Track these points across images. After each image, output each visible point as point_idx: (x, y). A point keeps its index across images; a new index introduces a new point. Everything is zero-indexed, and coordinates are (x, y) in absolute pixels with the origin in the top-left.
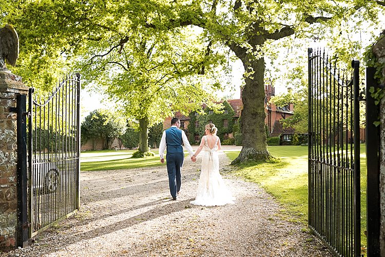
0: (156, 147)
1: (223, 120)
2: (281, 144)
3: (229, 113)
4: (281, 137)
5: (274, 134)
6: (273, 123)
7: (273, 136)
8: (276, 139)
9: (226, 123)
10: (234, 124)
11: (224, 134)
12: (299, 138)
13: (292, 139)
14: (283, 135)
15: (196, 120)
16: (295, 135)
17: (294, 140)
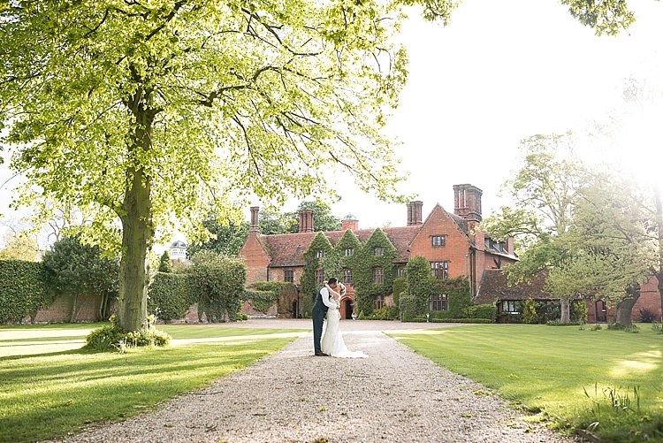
0: (227, 319)
1: (374, 268)
2: (498, 321)
3: (387, 254)
4: (497, 305)
5: (482, 299)
6: (479, 276)
7: (481, 303)
8: (489, 309)
9: (379, 273)
10: (395, 276)
11: (375, 296)
12: (537, 309)
13: (521, 311)
14: (503, 301)
15: (318, 266)
16: (527, 302)
17: (526, 312)
